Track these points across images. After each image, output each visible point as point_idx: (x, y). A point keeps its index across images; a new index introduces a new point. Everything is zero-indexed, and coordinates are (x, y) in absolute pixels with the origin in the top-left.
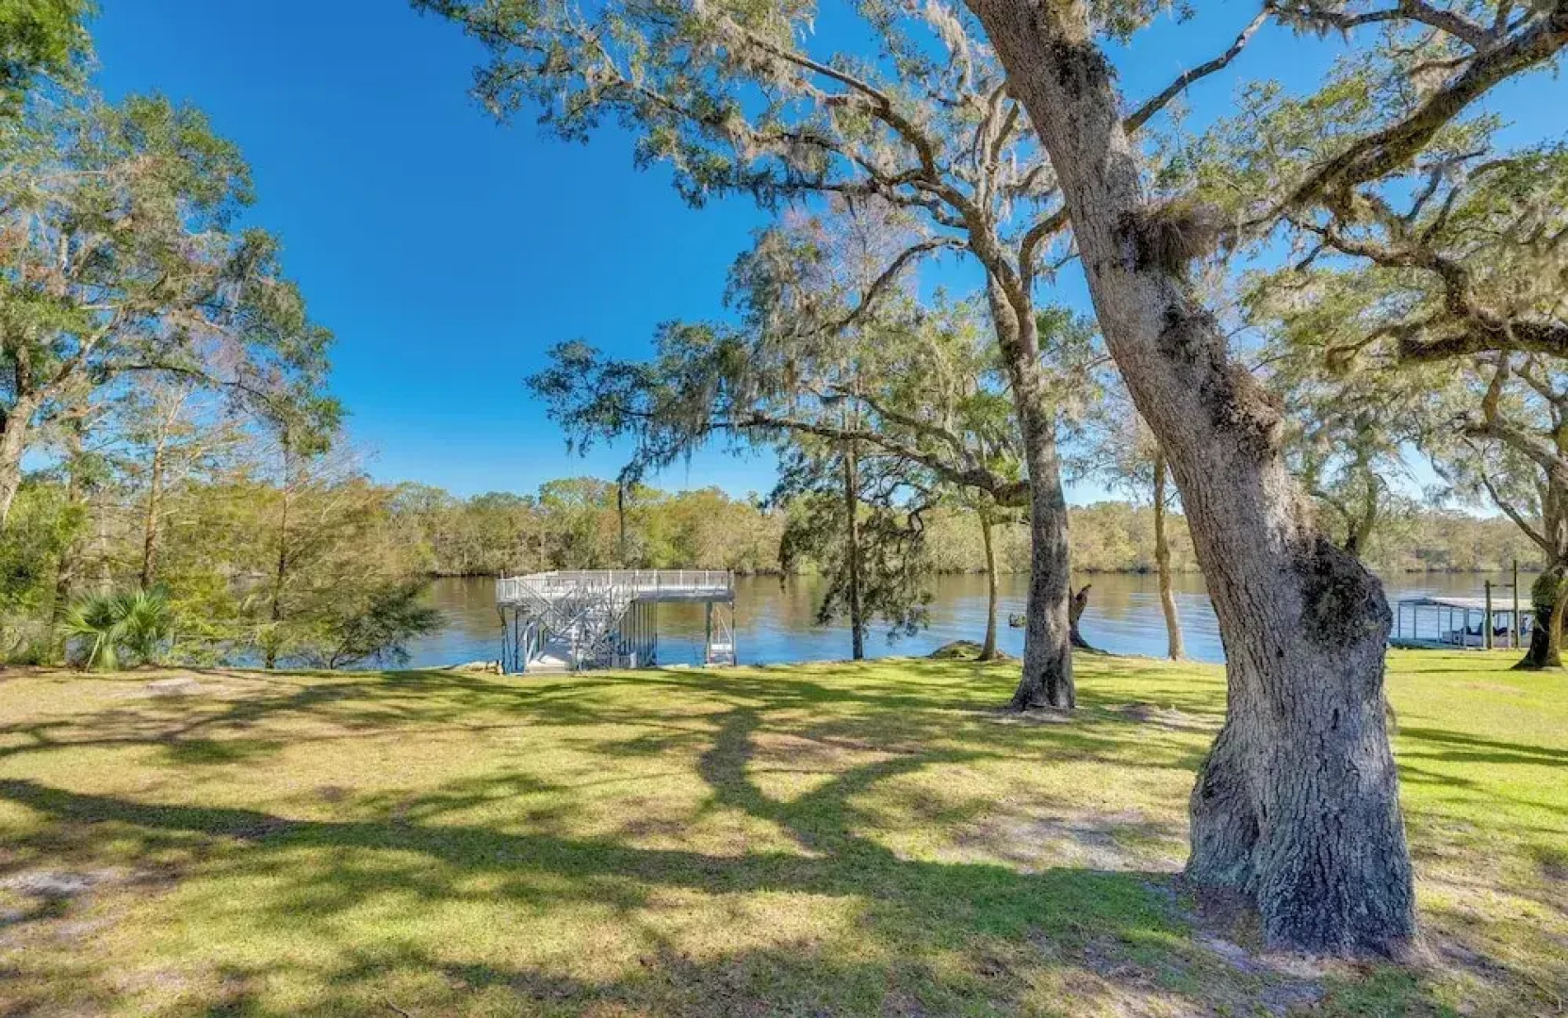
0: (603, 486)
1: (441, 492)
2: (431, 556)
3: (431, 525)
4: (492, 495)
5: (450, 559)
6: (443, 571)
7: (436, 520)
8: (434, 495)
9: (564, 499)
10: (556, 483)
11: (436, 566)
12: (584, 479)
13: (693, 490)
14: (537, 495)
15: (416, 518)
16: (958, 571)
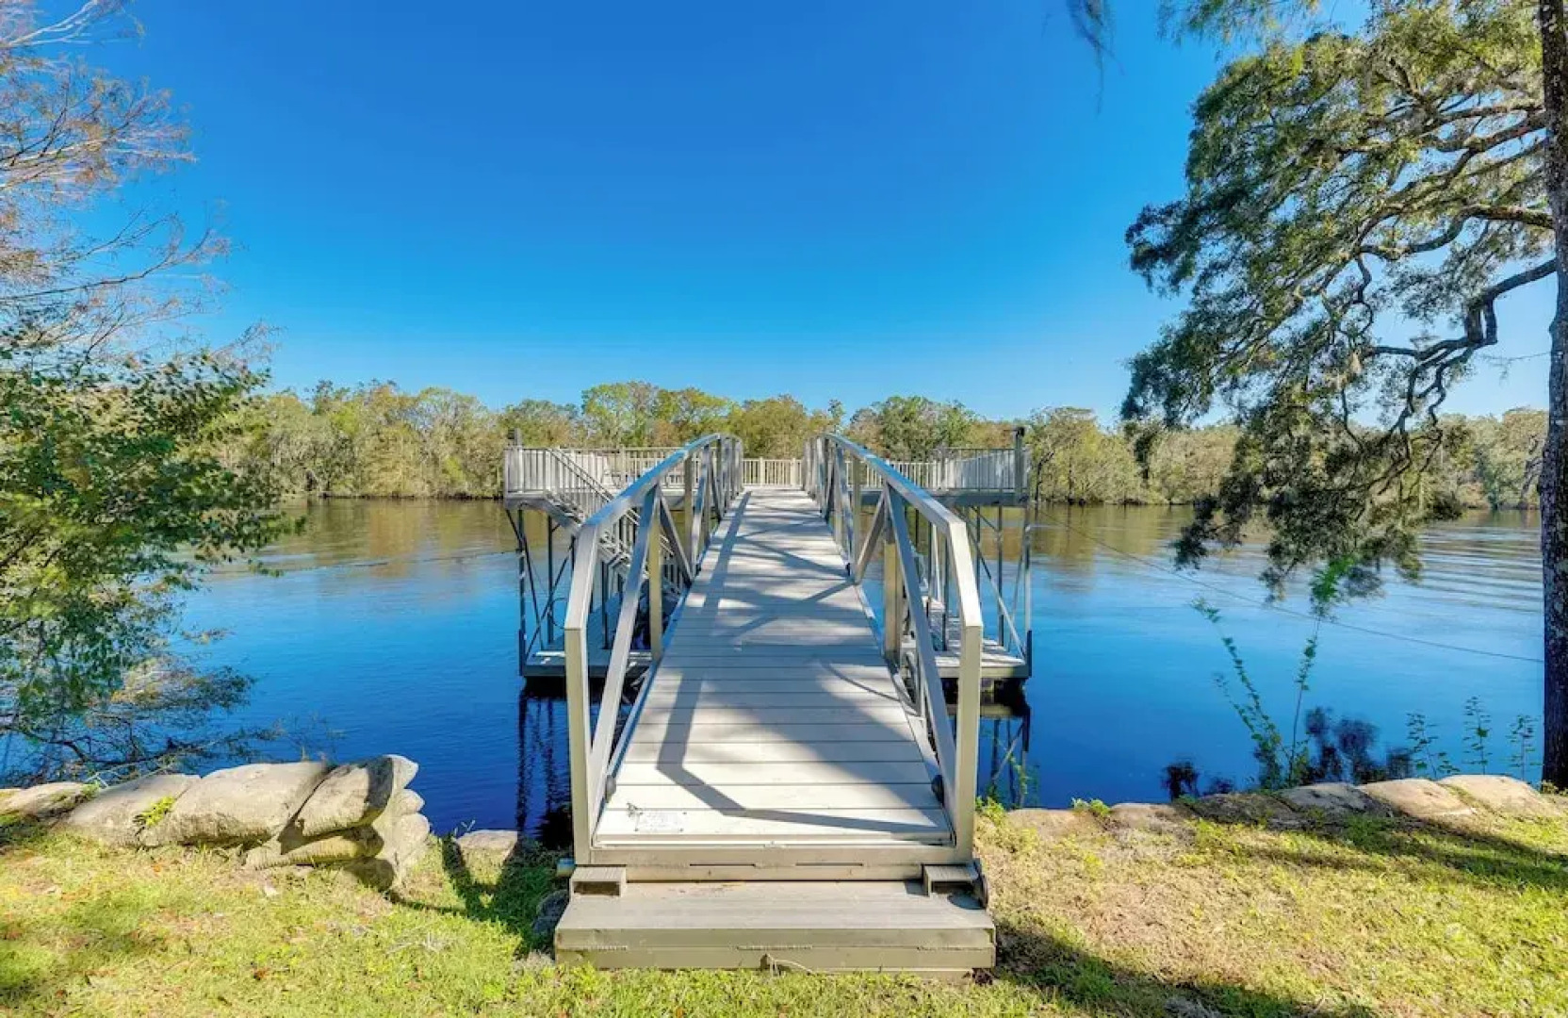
0: (655, 394)
1: (471, 401)
2: (460, 475)
3: (460, 440)
4: (528, 404)
5: (482, 478)
6: (474, 493)
7: (465, 434)
8: (464, 404)
9: (610, 408)
10: (602, 388)
11: (466, 487)
12: (633, 385)
13: (761, 399)
14: (579, 402)
15: (444, 429)
16: (1097, 502)
